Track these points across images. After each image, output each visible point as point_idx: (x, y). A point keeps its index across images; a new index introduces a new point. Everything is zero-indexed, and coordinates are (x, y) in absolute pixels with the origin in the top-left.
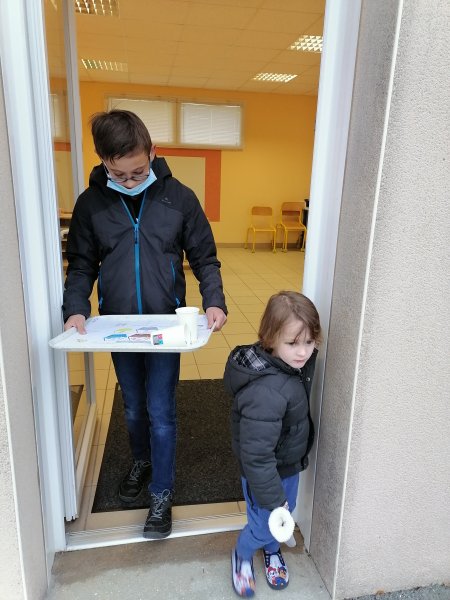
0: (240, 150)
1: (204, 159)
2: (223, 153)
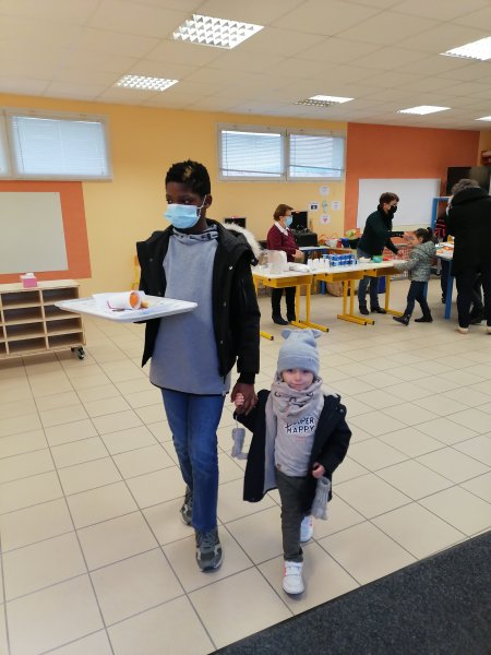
0: (108, 181)
1: (58, 194)
2: (85, 187)
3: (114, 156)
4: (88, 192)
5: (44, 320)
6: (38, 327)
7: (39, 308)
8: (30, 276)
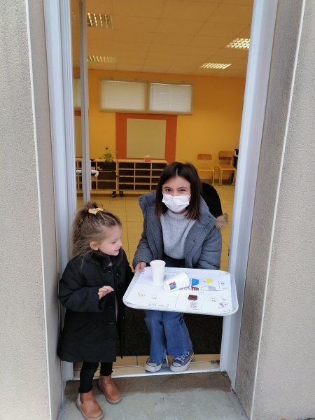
0: (190, 115)
1: (165, 121)
2: (179, 118)
3: (195, 103)
4: (180, 120)
5: (151, 177)
6: (148, 180)
7: (149, 171)
8: (148, 156)
